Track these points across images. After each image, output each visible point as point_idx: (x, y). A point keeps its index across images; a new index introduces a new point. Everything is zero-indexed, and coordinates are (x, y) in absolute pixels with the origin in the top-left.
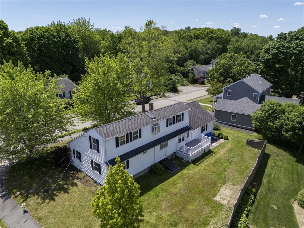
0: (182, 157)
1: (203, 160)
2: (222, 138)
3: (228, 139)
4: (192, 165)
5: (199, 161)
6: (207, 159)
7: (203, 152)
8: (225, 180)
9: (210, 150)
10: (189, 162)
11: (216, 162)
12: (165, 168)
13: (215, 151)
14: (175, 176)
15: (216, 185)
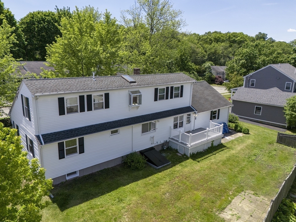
0: (177, 150)
1: (210, 155)
2: (240, 131)
3: (248, 134)
4: (190, 161)
5: (202, 157)
6: (215, 154)
7: (210, 145)
8: (242, 186)
9: (222, 143)
10: (187, 156)
11: (228, 159)
12: (147, 161)
13: (228, 146)
14: (160, 174)
15: (225, 192)
